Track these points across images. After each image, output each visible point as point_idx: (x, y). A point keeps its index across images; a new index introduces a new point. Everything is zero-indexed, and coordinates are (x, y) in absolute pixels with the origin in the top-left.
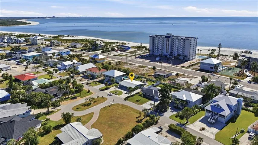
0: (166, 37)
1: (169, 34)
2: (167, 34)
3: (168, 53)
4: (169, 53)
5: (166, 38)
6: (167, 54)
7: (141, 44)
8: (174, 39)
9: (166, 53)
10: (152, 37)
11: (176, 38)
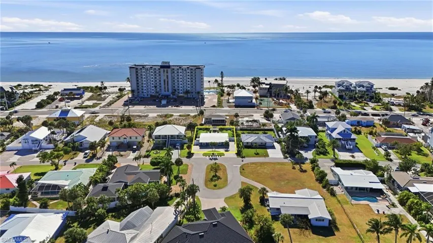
0: (162, 67)
1: (166, 63)
2: (163, 62)
3: (168, 91)
4: (170, 91)
5: (162, 70)
6: (167, 93)
7: (102, 82)
8: (174, 69)
9: (165, 91)
10: (134, 70)
11: (178, 67)
